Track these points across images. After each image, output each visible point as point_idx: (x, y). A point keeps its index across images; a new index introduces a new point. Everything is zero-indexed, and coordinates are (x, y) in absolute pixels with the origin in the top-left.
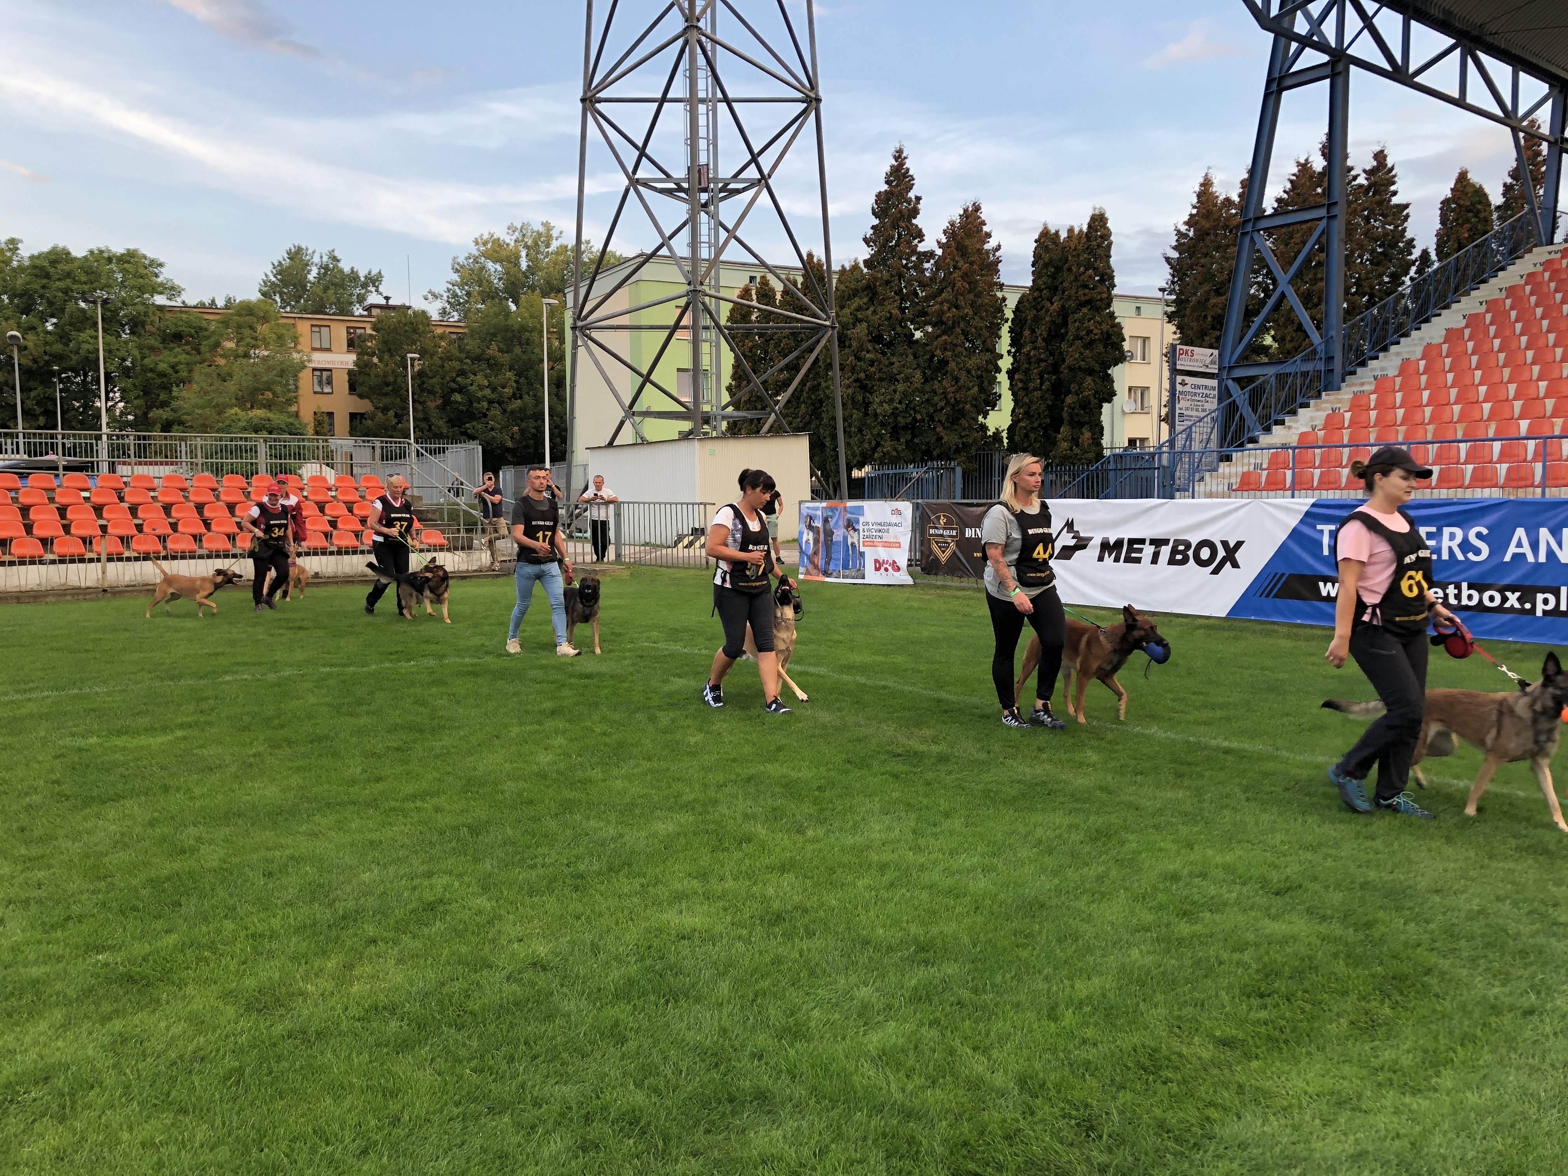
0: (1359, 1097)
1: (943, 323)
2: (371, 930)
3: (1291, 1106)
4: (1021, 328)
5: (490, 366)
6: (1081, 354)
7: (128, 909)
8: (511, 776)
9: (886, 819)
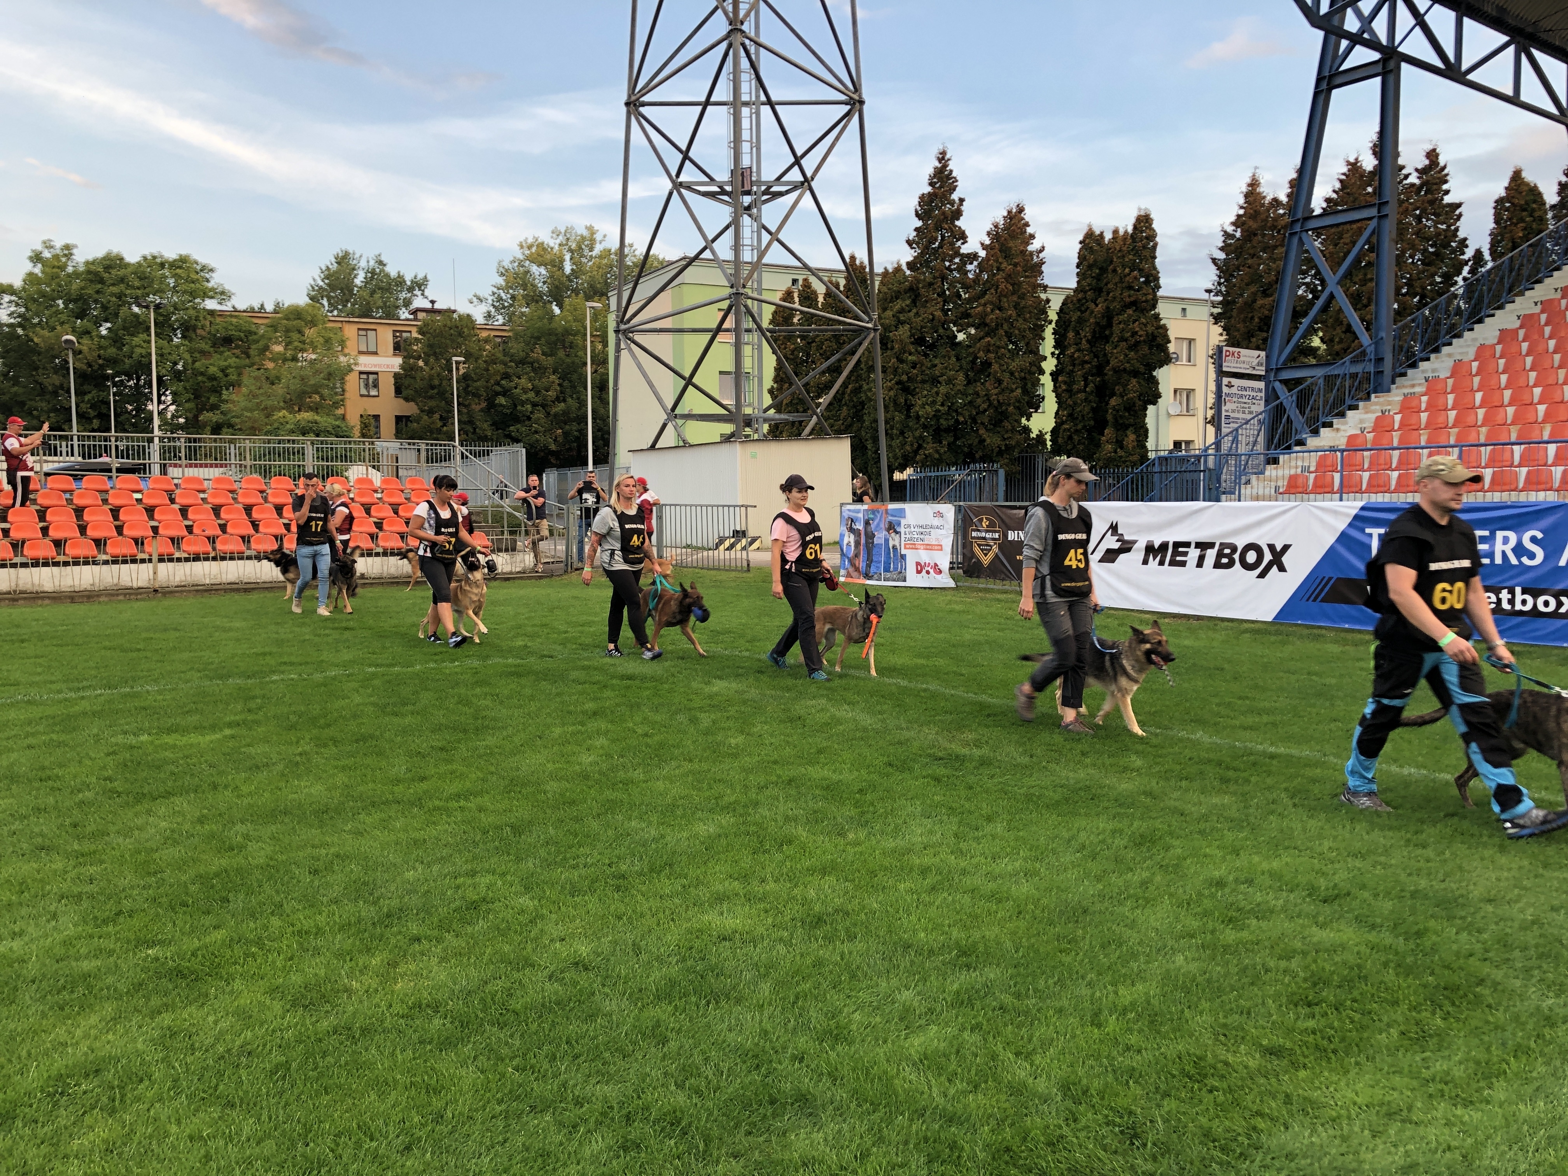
0: (1410, 1109)
1: (986, 325)
2: (414, 929)
3: (1339, 1117)
4: (1065, 330)
5: (534, 370)
6: (1126, 355)
7: (178, 905)
8: (554, 776)
9: (928, 823)
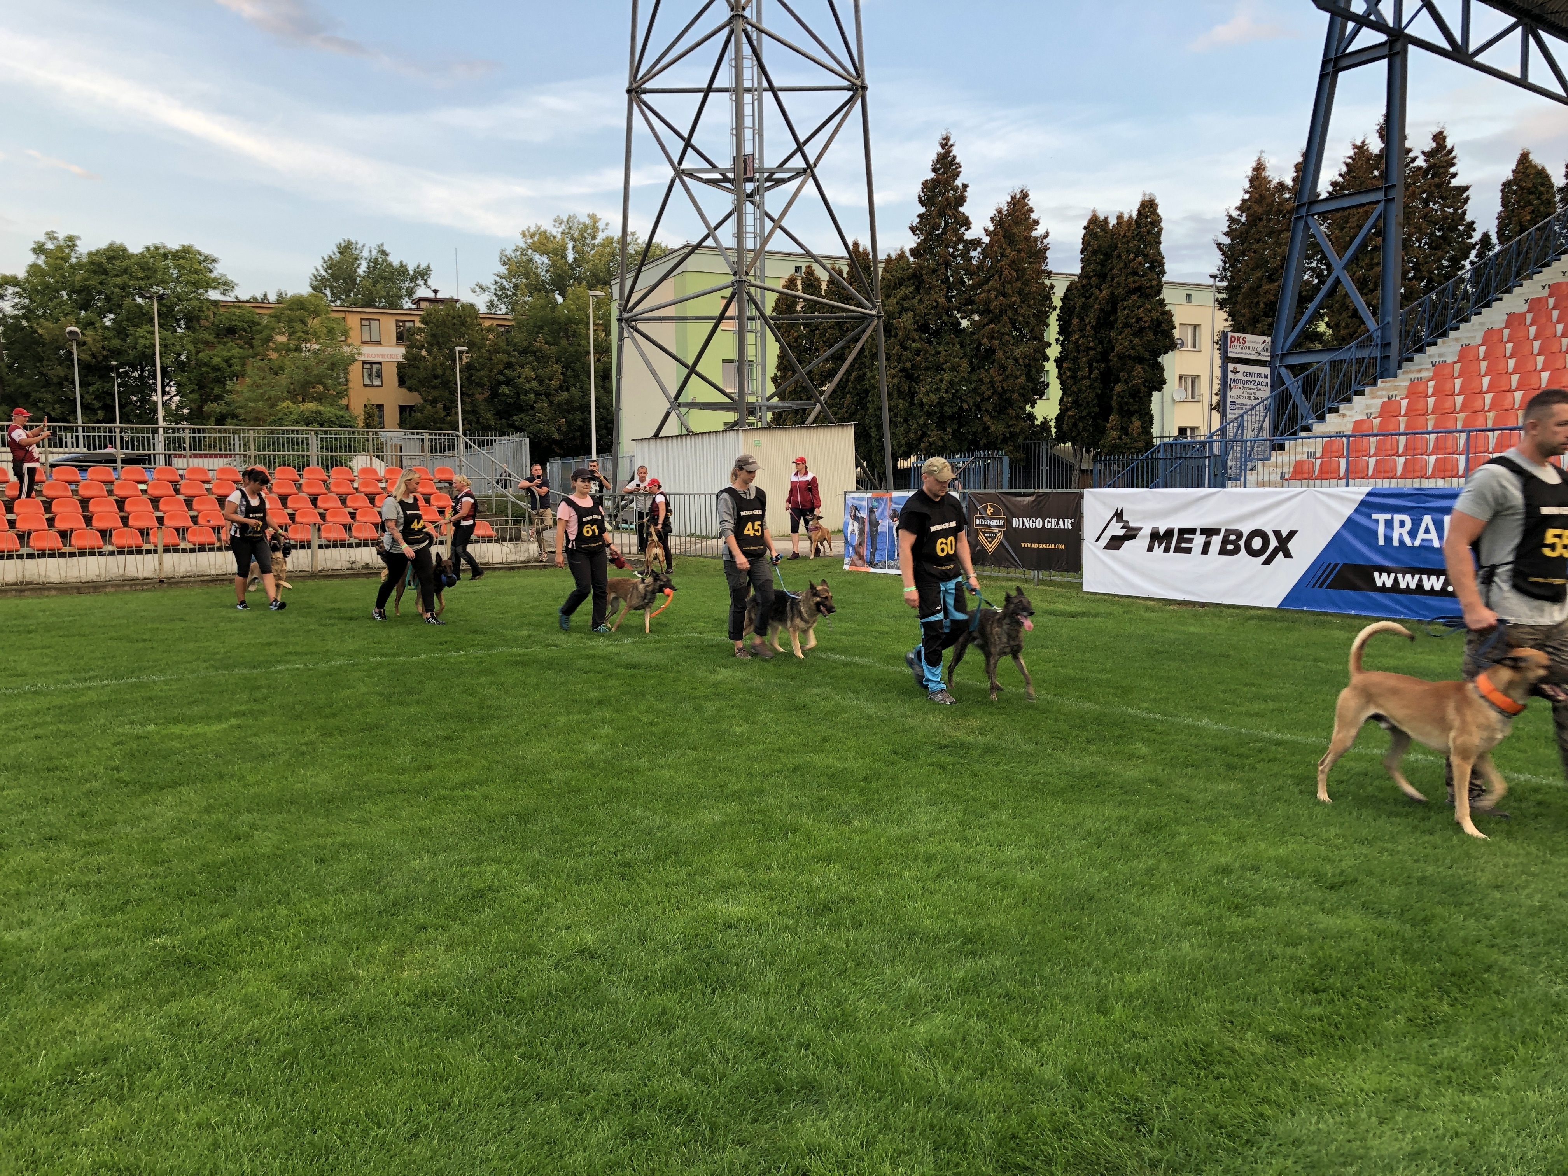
0: (1417, 1095)
1: (990, 311)
2: (420, 917)
3: (1346, 1103)
4: (1070, 316)
5: (537, 359)
6: (1131, 341)
7: (185, 894)
8: (558, 765)
9: (934, 810)
